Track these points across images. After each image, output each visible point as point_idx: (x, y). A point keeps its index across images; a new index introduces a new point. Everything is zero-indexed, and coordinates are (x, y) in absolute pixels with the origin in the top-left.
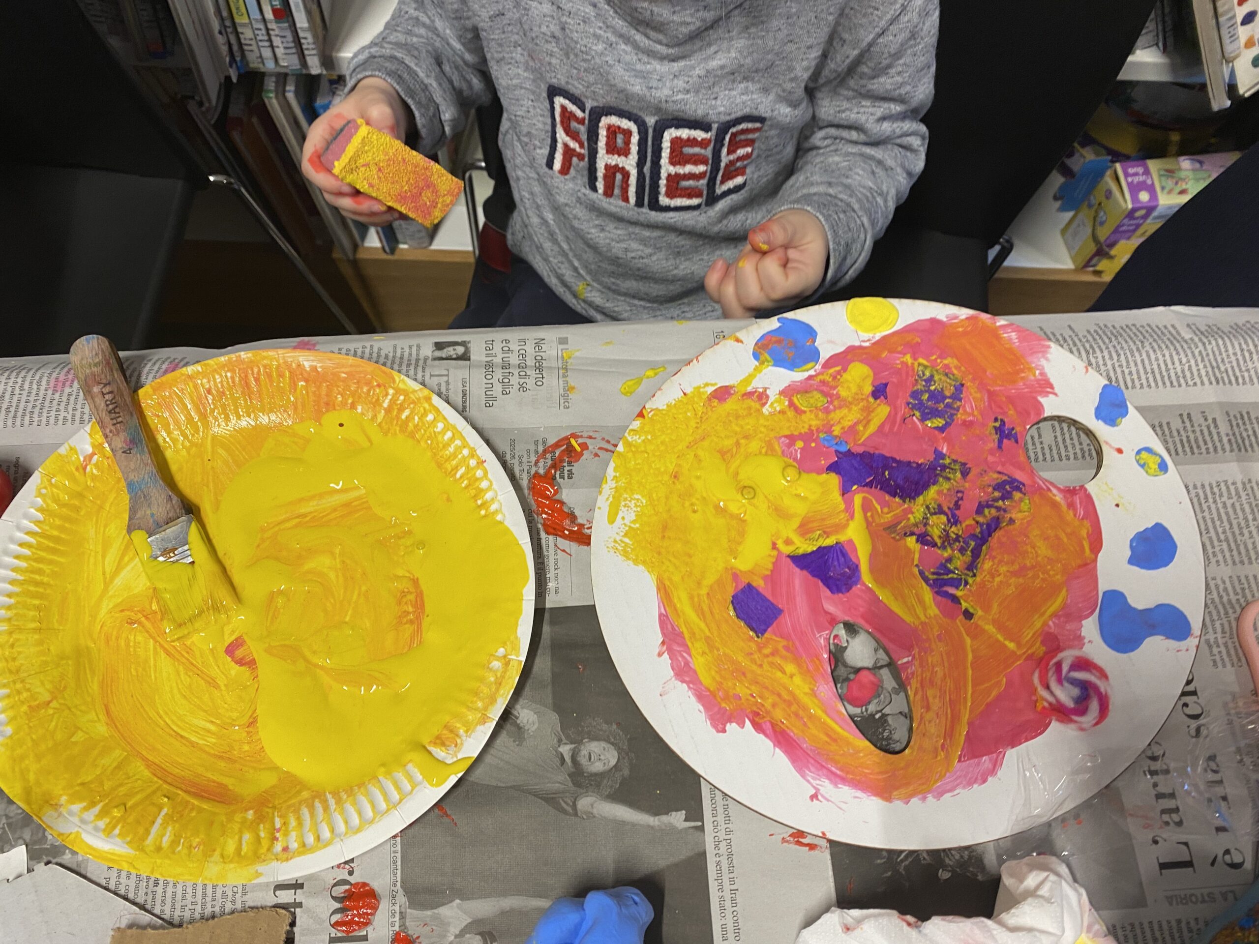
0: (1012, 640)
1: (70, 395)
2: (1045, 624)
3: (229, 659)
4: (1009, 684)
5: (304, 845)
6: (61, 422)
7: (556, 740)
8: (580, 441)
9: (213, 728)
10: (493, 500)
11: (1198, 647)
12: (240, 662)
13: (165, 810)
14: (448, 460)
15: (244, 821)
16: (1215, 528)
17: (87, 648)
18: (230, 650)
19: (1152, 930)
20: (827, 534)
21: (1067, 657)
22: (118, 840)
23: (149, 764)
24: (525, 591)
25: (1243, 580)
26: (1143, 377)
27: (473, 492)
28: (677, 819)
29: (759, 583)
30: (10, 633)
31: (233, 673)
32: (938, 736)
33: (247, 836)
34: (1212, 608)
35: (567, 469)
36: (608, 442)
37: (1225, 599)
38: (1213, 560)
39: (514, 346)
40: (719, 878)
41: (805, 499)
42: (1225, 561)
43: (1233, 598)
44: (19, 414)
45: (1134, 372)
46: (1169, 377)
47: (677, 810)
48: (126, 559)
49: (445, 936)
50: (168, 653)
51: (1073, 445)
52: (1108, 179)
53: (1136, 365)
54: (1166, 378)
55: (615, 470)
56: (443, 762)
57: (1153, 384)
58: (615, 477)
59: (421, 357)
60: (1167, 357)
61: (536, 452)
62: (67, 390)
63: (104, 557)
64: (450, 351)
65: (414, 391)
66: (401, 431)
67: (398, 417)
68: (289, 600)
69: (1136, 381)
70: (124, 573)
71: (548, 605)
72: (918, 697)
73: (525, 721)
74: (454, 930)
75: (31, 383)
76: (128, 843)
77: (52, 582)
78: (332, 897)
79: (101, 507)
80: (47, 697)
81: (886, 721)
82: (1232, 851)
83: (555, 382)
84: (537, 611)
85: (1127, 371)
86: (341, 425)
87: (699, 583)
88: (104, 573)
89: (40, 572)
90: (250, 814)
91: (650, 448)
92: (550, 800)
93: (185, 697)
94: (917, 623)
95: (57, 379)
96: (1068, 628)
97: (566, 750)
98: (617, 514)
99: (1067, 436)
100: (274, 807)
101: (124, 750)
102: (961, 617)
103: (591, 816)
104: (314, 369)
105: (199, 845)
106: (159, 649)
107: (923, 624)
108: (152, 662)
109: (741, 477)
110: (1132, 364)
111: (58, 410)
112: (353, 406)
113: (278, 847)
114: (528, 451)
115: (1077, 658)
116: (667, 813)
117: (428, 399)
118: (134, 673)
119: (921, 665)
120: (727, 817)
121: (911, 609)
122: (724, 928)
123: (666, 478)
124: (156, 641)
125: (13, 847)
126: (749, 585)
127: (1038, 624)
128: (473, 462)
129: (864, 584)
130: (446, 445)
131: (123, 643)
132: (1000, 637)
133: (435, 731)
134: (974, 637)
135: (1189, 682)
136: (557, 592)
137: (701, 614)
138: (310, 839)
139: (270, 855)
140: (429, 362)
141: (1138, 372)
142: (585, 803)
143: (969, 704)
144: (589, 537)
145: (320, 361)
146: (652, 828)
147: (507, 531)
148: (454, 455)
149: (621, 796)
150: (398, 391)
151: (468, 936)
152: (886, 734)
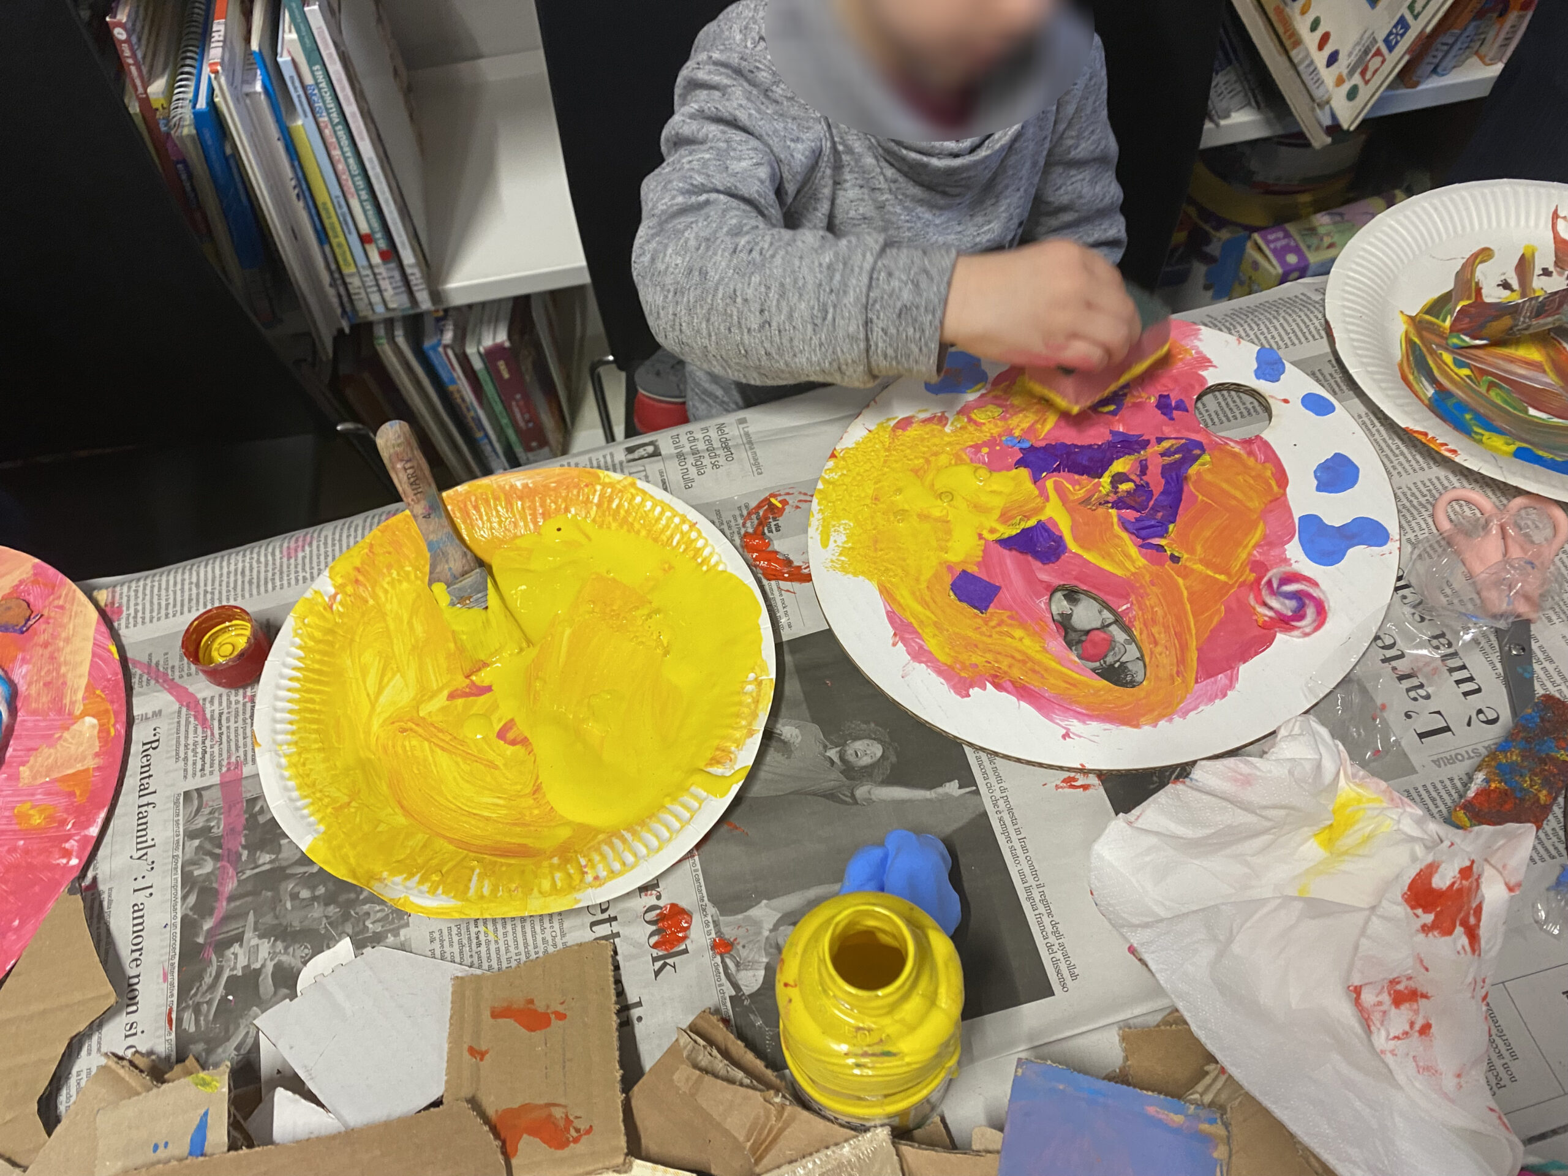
0: (1221, 573)
1: (304, 558)
2: (1250, 554)
3: (502, 742)
4: (1228, 610)
5: (612, 872)
6: (301, 581)
7: (821, 748)
8: (780, 498)
9: (501, 802)
10: (711, 554)
11: (1400, 549)
12: (513, 743)
13: (477, 871)
14: (663, 531)
15: (551, 866)
16: (1388, 446)
17: (369, 760)
18: (501, 735)
19: (1428, 792)
20: (1027, 518)
21: (1274, 574)
22: (444, 897)
23: (451, 841)
24: (760, 622)
25: (1428, 484)
26: (1286, 337)
27: (692, 553)
28: (952, 788)
29: (973, 569)
30: (300, 754)
31: (508, 753)
32: (1172, 665)
33: (558, 875)
34: (1405, 512)
35: (773, 524)
36: (805, 494)
37: (1415, 502)
38: (1394, 473)
39: (699, 435)
40: (1005, 831)
41: (1000, 493)
42: (1406, 471)
43: (1423, 500)
44: (262, 582)
45: (1276, 336)
46: (1310, 333)
47: (950, 781)
48: (386, 680)
49: (760, 933)
50: (443, 749)
51: (1238, 407)
52: (1250, 251)
53: (1276, 329)
54: (1307, 334)
55: (819, 504)
56: (723, 777)
57: (1296, 342)
58: (821, 510)
59: (617, 461)
60: (1304, 317)
61: (742, 516)
62: (300, 555)
63: (364, 682)
64: (641, 452)
65: (619, 482)
66: (615, 519)
67: (609, 507)
68: (545, 682)
69: (1280, 343)
70: (387, 692)
71: (785, 639)
72: (1144, 636)
73: (789, 736)
74: (768, 925)
75: (266, 556)
76: (454, 897)
77: (324, 709)
78: (647, 922)
79: (352, 640)
80: (346, 799)
81: (1126, 668)
82: (1485, 709)
83: (744, 455)
84: (776, 645)
85: (1269, 337)
86: (559, 530)
87: (917, 580)
88: (368, 695)
89: (312, 701)
90: (556, 860)
91: (847, 480)
92: (830, 796)
93: (468, 782)
94: (1128, 574)
95: (289, 548)
96: (1273, 553)
97: (833, 753)
98: (828, 540)
99: (1229, 400)
100: (575, 852)
101: (425, 833)
102: (1169, 562)
103: (870, 801)
104: (526, 486)
105: (517, 888)
106: (433, 747)
107: (1133, 574)
108: (430, 758)
109: (936, 487)
110: (1272, 329)
111: (296, 572)
112: (567, 510)
113: (589, 878)
114: (734, 517)
115: (1285, 573)
116: (941, 785)
117: (633, 485)
118: (416, 772)
119: (1140, 608)
120: (999, 779)
121: (1121, 565)
122: (1021, 873)
123: (868, 501)
124: (430, 742)
125: (337, 942)
126: (964, 571)
127: (1244, 556)
128: (685, 527)
129: (1071, 552)
130: (658, 520)
131: (400, 751)
132: (1210, 573)
133: (709, 755)
134: (1185, 577)
135: (1399, 578)
136: (790, 626)
137: (925, 604)
138: (617, 866)
139: (583, 885)
140: (625, 464)
141: (1280, 335)
142: (861, 792)
143: (1194, 632)
144: (810, 575)
145: (530, 478)
146: (930, 800)
147: (731, 576)
148: (667, 526)
149: (894, 779)
150: (605, 485)
151: (782, 928)
152: (1129, 678)
